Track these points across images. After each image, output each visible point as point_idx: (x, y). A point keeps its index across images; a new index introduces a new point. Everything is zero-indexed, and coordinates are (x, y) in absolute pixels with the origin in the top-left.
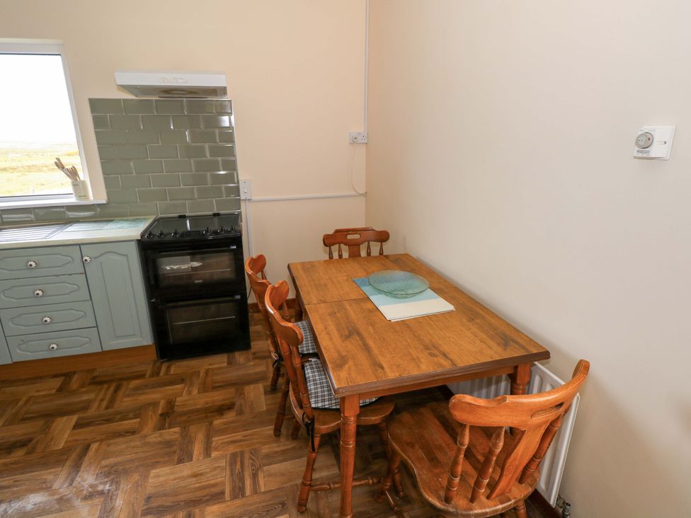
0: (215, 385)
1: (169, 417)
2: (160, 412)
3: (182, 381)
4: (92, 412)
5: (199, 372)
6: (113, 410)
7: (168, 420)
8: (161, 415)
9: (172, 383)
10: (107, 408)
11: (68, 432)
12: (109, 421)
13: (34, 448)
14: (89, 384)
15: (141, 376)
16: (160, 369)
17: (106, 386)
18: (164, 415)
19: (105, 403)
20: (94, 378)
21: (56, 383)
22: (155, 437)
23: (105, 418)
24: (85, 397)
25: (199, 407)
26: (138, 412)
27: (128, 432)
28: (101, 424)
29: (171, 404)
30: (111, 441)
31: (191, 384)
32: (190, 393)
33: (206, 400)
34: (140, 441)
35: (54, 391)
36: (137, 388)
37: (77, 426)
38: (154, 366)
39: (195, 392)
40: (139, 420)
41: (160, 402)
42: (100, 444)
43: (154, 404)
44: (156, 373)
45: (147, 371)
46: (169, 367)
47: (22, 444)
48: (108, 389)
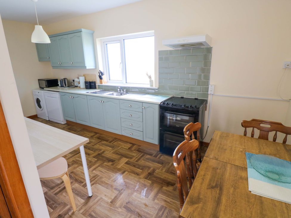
0: (172, 171)
1: (151, 175)
2: (149, 172)
3: (162, 164)
4: (132, 160)
5: (170, 163)
6: (137, 163)
7: (150, 176)
8: (149, 173)
9: (159, 163)
10: (136, 161)
11: (123, 163)
12: (134, 166)
13: (114, 164)
14: (137, 150)
15: (151, 155)
16: (158, 155)
17: (140, 153)
18: (150, 174)
19: (137, 159)
20: (139, 149)
21: (129, 145)
22: (143, 180)
23: (134, 164)
24: (134, 154)
25: (162, 177)
26: (143, 168)
27: (136, 173)
28: (132, 166)
29: (154, 171)
30: (131, 174)
31: (164, 167)
32: (162, 170)
33: (166, 176)
34: (138, 179)
35: (128, 148)
36: (147, 159)
37: (127, 163)
38: (157, 152)
39: (164, 170)
40: (142, 171)
41: (151, 168)
42: (128, 173)
43: (149, 168)
44: (156, 156)
45: (154, 153)
46: (161, 156)
47: (112, 161)
48: (140, 154)
